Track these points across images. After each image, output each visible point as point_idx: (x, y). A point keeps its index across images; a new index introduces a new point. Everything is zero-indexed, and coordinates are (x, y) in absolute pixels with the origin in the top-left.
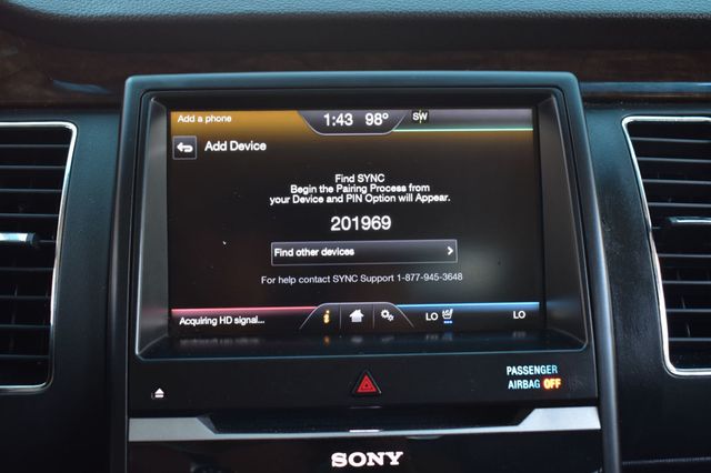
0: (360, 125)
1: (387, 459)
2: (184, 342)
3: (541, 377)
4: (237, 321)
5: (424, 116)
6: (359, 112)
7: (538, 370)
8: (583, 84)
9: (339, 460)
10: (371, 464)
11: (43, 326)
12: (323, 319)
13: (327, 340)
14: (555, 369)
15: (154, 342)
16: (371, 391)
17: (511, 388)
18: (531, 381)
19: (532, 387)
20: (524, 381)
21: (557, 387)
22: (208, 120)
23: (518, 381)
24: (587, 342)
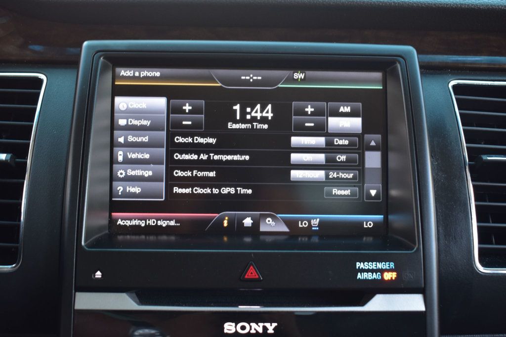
1: (265, 328)
2: (120, 238)
3: (382, 271)
4: (159, 223)
5: (302, 76)
6: (254, 71)
7: (380, 265)
8: (421, 56)
9: (230, 328)
10: (253, 331)
11: (17, 223)
12: (223, 224)
13: (225, 239)
14: (392, 265)
15: (97, 236)
16: (255, 277)
17: (359, 278)
18: (374, 274)
19: (375, 278)
20: (369, 273)
21: (394, 278)
22: (143, 74)
23: (365, 273)
24: (417, 246)
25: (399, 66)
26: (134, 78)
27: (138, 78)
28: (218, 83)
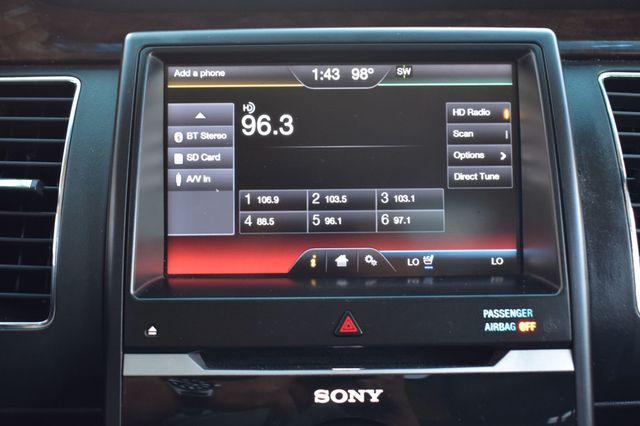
0: (346, 79)
1: (367, 396)
3: (517, 320)
5: (407, 71)
6: (345, 67)
7: (514, 313)
8: (561, 42)
9: (322, 396)
10: (352, 400)
11: (47, 267)
12: (310, 263)
13: (313, 283)
14: (530, 312)
15: (149, 282)
16: (353, 331)
17: (488, 330)
18: (507, 324)
19: (508, 330)
20: (500, 324)
21: (532, 329)
22: (203, 74)
23: (495, 324)
24: (562, 287)
25: (533, 55)
26: (191, 79)
27: (198, 80)
28: (301, 84)
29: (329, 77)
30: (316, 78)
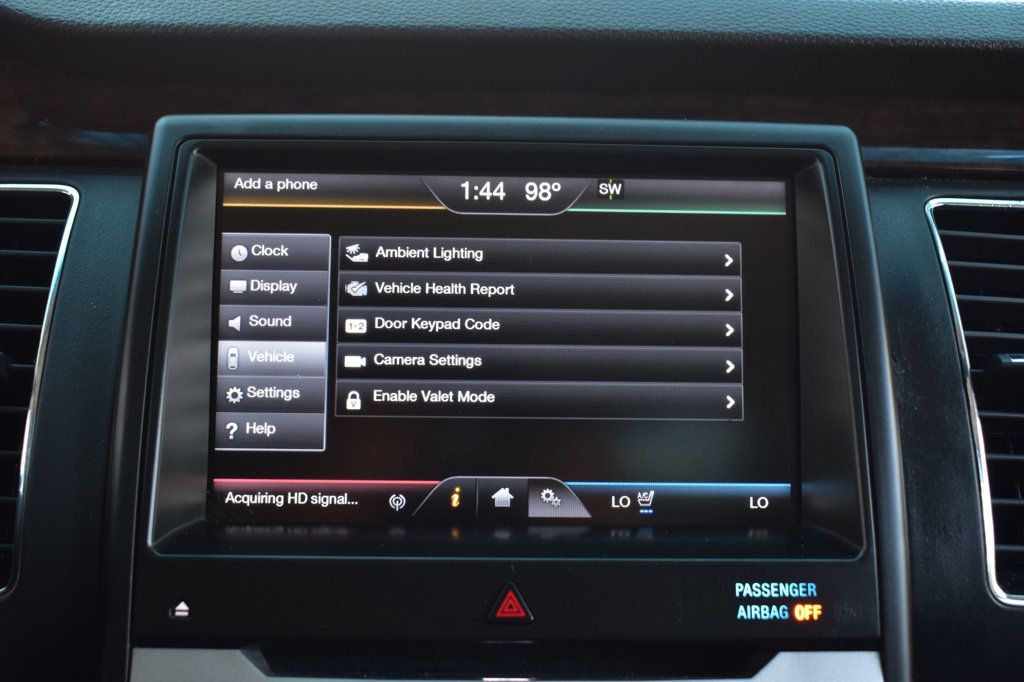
2: (232, 531)
3: (791, 602)
4: (315, 500)
5: (616, 189)
6: (515, 180)
7: (786, 590)
8: (863, 149)
11: (10, 497)
12: (450, 501)
13: (455, 533)
14: (812, 588)
15: (180, 527)
16: (517, 615)
17: (742, 617)
18: (774, 608)
19: (775, 617)
20: (763, 607)
21: (816, 617)
22: (281, 185)
23: (754, 607)
24: (865, 547)
25: (820, 167)
26: (262, 194)
27: (272, 194)
28: (440, 205)
29: (488, 195)
30: (467, 197)
